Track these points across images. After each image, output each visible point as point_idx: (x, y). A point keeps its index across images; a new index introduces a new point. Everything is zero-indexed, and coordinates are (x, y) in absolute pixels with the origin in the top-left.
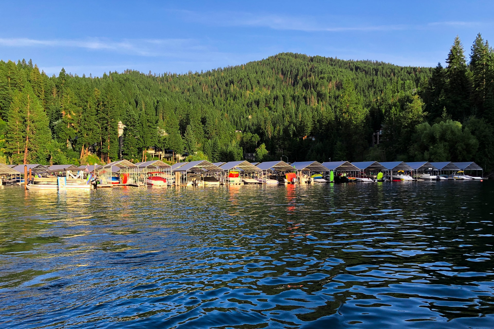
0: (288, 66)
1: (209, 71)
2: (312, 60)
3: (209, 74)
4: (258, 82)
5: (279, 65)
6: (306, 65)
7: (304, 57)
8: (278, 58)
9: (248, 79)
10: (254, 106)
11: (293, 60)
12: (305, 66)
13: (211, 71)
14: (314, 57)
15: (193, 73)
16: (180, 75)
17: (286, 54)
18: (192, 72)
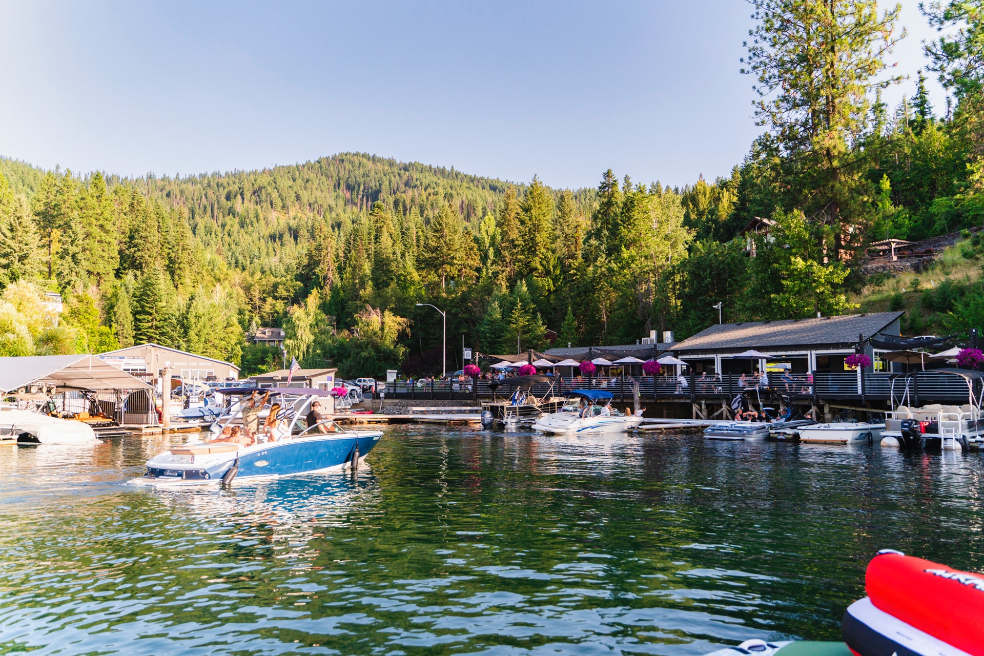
0: (359, 173)
1: (194, 177)
2: (406, 169)
3: (192, 181)
4: (298, 198)
5: (342, 172)
6: (397, 175)
7: (391, 163)
8: (341, 160)
9: (275, 188)
10: (287, 237)
11: (370, 164)
12: (395, 176)
13: (197, 175)
14: (410, 164)
15: (157, 178)
16: (126, 178)
17: (357, 154)
18: (155, 176)
